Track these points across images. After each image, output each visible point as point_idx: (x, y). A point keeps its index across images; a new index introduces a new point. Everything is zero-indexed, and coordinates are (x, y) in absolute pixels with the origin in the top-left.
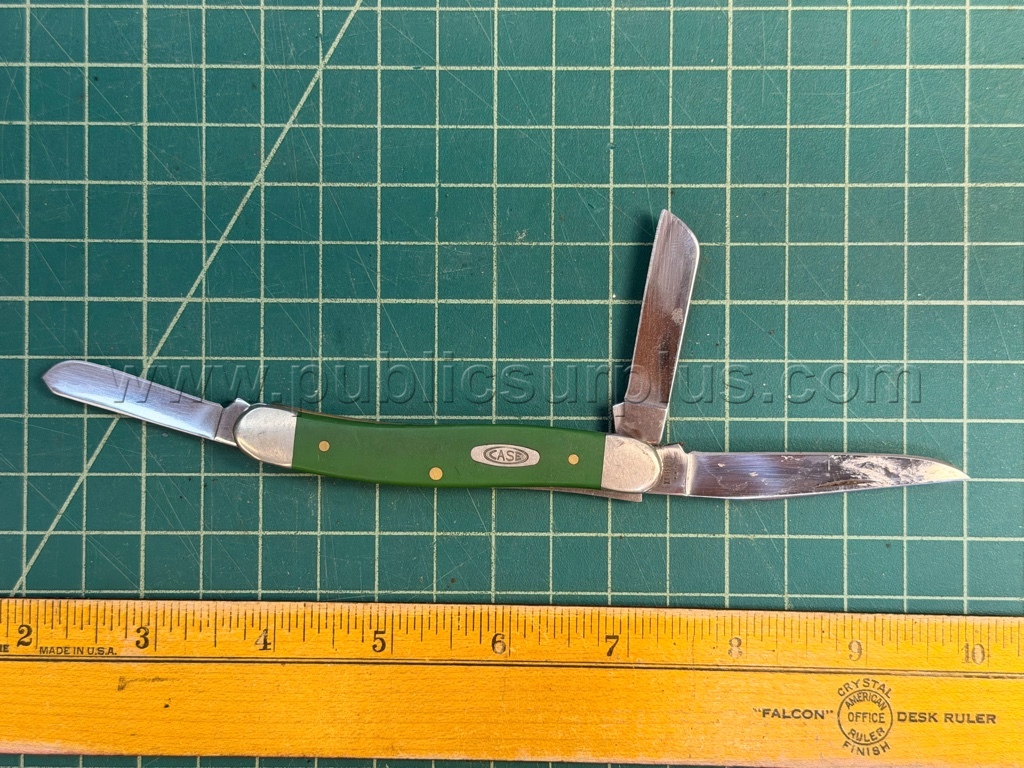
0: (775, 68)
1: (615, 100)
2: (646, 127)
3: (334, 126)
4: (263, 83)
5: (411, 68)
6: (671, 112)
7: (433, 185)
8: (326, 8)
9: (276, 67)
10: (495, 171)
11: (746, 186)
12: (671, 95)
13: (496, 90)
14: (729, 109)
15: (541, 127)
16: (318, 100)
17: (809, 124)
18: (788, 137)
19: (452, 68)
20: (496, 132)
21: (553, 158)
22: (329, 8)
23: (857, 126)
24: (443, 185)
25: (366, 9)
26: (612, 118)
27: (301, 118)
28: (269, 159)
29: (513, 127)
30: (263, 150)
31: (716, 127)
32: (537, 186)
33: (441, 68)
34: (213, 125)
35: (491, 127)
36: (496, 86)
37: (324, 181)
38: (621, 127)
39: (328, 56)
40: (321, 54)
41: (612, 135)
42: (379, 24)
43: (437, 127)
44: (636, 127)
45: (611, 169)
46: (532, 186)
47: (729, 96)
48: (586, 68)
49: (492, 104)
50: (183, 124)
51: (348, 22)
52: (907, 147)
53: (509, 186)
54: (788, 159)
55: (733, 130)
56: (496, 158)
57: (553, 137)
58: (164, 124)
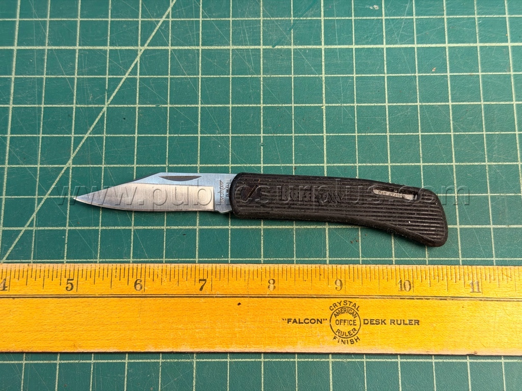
0: (348, 105)
1: (263, 121)
2: (280, 135)
3: (112, 135)
4: (74, 114)
5: (154, 106)
6: (293, 127)
7: (164, 166)
8: (110, 77)
9: (82, 106)
10: (199, 158)
11: (335, 165)
12: (293, 118)
13: (200, 117)
14: (324, 125)
15: (224, 135)
16: (104, 123)
17: (367, 133)
18: (357, 140)
19: (176, 106)
20: (199, 138)
21: (230, 151)
22: (112, 77)
23: (393, 134)
24: (170, 165)
25: (131, 77)
26: (262, 130)
27: (94, 132)
28: (75, 153)
29: (209, 135)
30: (72, 148)
31: (318, 135)
32: (222, 165)
33: (170, 106)
34: (46, 135)
35: (197, 135)
36: (200, 115)
37: (105, 164)
38: (267, 135)
39: (110, 100)
40: (106, 99)
41: (262, 139)
42: (138, 84)
43: (168, 135)
44: (275, 135)
45: (262, 157)
46: (219, 165)
47: (324, 119)
48: (248, 105)
49: (197, 123)
50: (29, 135)
51: (121, 83)
53: (206, 165)
54: (357, 151)
55: (327, 136)
56: (199, 151)
57: (230, 140)
58: (19, 135)
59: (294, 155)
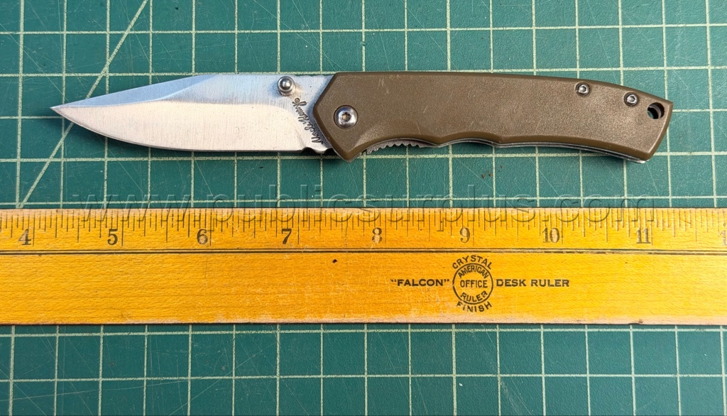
1: (365, 11)
2: (389, 30)
3: (160, 32)
4: (108, 2)
6: (406, 19)
10: (279, 63)
11: (462, 71)
12: (406, 7)
13: (279, 5)
14: (448, 17)
15: (312, 31)
16: (149, 14)
17: (506, 27)
18: (491, 36)
20: (279, 34)
21: (321, 53)
23: (541, 28)
26: (363, 23)
27: (136, 27)
28: (113, 56)
29: (292, 31)
30: (108, 50)
31: (439, 30)
32: (310, 73)
34: (71, 32)
35: (276, 31)
36: (279, 2)
37: (152, 72)
38: (370, 30)
41: (364, 36)
43: (236, 32)
44: (381, 30)
45: (364, 61)
47: (448, 8)
49: (276, 15)
50: (50, 33)
52: (577, 42)
53: (289, 73)
54: (492, 52)
55: (451, 31)
56: (279, 54)
57: (321, 38)
58: (36, 33)
59: (406, 59)
